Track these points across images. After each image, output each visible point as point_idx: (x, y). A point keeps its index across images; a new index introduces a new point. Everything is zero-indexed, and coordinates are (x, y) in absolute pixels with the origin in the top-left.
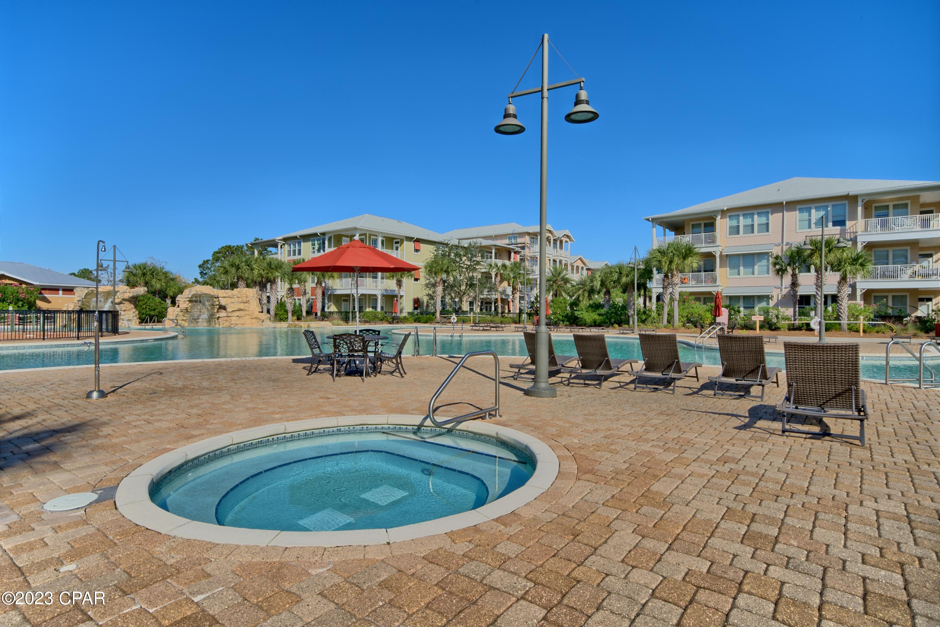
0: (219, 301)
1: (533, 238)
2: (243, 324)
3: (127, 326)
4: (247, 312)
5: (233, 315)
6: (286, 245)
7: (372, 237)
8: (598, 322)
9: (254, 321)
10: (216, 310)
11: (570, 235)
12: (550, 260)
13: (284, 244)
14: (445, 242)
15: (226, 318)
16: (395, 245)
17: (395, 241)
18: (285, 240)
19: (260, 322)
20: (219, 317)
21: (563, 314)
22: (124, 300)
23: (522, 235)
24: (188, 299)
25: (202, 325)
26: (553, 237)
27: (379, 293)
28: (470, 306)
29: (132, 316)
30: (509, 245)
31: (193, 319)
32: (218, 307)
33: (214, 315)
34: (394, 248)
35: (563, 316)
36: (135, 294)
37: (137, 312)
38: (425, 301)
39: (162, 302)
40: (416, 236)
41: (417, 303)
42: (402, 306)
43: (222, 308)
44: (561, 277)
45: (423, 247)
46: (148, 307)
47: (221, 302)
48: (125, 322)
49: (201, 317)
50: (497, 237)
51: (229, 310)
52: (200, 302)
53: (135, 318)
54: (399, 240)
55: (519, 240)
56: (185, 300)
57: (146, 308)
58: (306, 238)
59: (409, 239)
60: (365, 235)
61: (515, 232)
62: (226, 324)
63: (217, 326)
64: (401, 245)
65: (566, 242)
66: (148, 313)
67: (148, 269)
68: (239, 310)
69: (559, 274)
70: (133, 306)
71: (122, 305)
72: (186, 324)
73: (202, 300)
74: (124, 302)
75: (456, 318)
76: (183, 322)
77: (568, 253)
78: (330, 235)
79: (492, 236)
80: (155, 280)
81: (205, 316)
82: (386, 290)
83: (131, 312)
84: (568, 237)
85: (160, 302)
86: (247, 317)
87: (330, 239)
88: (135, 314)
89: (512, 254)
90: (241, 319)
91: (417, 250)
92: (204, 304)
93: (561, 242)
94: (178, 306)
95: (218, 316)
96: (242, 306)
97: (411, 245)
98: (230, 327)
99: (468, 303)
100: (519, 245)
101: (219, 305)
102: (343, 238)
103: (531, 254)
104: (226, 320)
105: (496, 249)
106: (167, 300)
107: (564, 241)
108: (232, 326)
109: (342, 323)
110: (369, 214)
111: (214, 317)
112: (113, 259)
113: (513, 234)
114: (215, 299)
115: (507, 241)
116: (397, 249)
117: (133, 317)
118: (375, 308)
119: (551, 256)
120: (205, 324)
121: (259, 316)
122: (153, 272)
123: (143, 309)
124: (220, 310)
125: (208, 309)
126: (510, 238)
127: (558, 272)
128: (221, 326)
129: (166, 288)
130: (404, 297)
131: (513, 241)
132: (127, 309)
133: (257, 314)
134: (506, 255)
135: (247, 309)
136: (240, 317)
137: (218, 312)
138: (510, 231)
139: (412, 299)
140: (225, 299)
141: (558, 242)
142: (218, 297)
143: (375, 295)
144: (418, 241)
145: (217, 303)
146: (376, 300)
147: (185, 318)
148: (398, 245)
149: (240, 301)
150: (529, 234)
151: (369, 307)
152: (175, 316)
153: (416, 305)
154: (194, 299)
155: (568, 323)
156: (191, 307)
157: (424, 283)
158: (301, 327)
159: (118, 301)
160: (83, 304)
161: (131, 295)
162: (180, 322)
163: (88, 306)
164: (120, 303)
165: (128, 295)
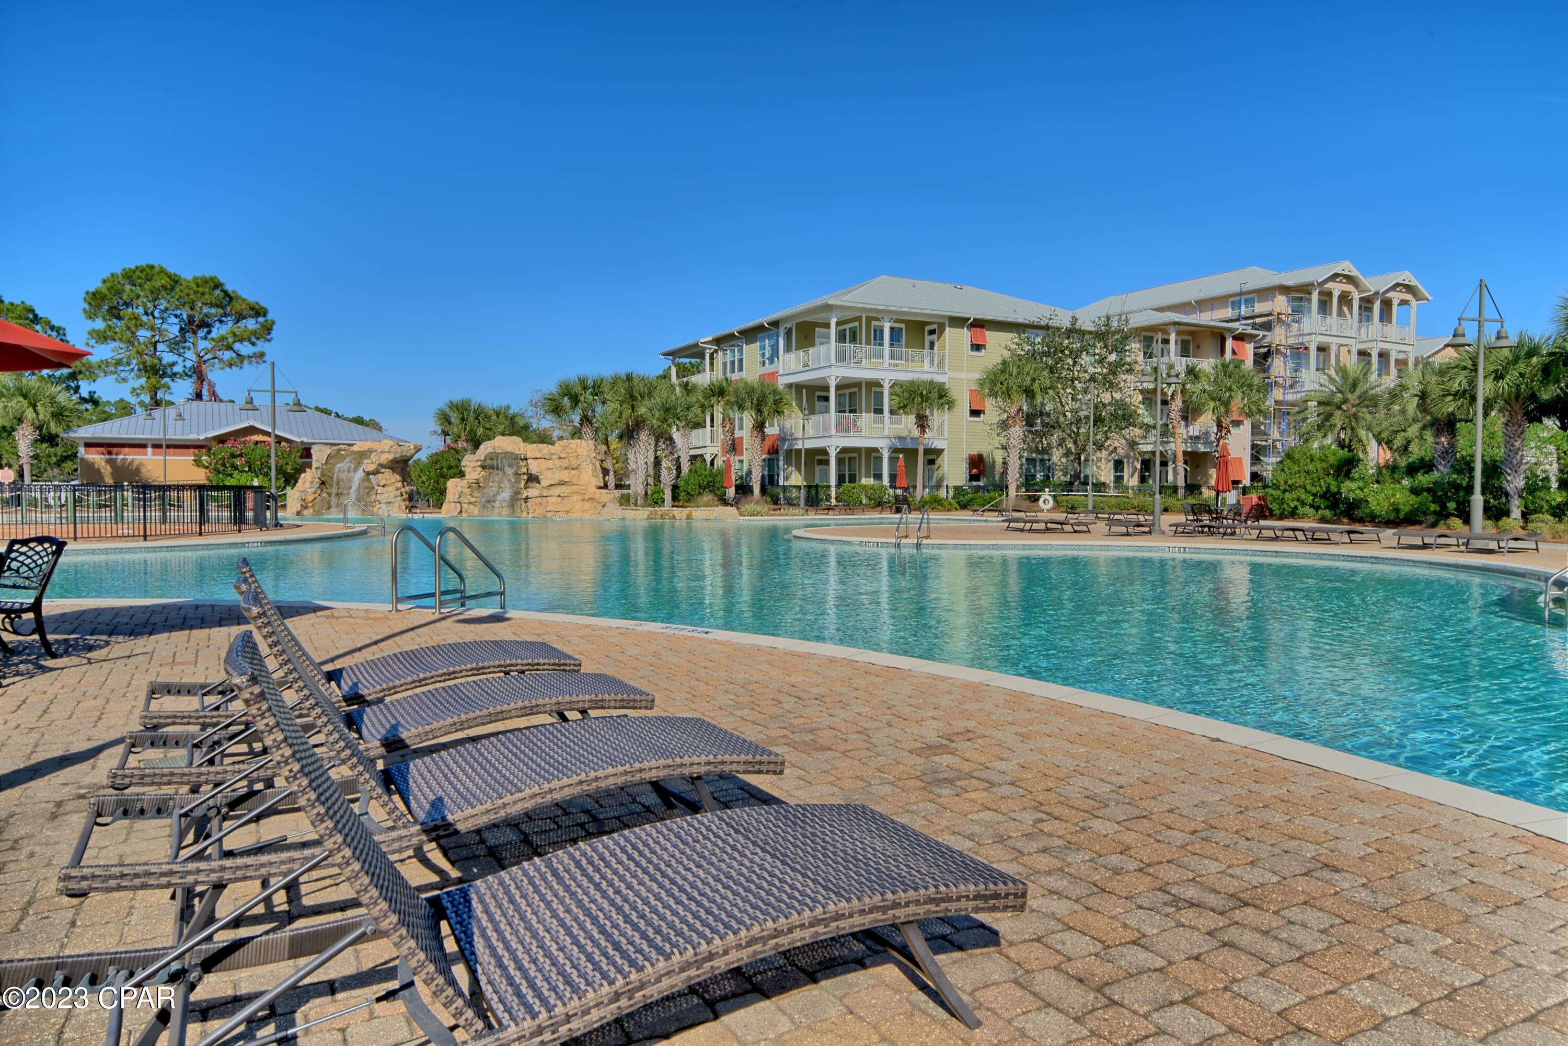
0: (526, 466)
1: (1301, 299)
2: (567, 512)
3: (386, 514)
4: (574, 488)
5: (551, 493)
6: (720, 353)
7: (874, 323)
8: (1405, 509)
9: (588, 505)
10: (523, 484)
11: (1414, 282)
12: (1349, 352)
13: (716, 351)
14: (1043, 323)
15: (539, 500)
16: (928, 338)
17: (927, 328)
18: (719, 341)
19: (600, 506)
20: (527, 498)
21: (1314, 490)
22: (381, 465)
23: (1266, 293)
24: (481, 463)
25: (500, 514)
26: (1360, 292)
27: (883, 445)
28: (1116, 471)
29: (393, 496)
30: (1228, 321)
33: (520, 493)
34: (927, 344)
35: (1315, 495)
36: (398, 455)
37: (403, 489)
38: (999, 460)
40: (973, 314)
41: (978, 465)
42: (940, 472)
43: (533, 479)
44: (1358, 392)
45: (992, 338)
47: (531, 467)
48: (383, 506)
49: (499, 498)
50: (1203, 304)
51: (544, 483)
53: (400, 498)
54: (935, 327)
55: (1259, 308)
56: (475, 464)
58: (751, 334)
59: (958, 322)
60: (859, 319)
61: (1246, 288)
62: (539, 511)
63: (525, 514)
64: (939, 338)
65: (1403, 302)
68: (562, 483)
69: (1354, 386)
70: (398, 477)
71: (380, 476)
72: (476, 511)
74: (383, 470)
75: (1050, 499)
76: (472, 506)
77: (1410, 333)
78: (788, 326)
79: (1189, 303)
81: (506, 495)
82: (901, 439)
83: (391, 489)
84: (1409, 289)
86: (575, 498)
87: (789, 333)
88: (399, 493)
89: (1229, 343)
90: (566, 500)
91: (977, 347)
93: (1387, 304)
94: (465, 477)
95: (526, 495)
96: (565, 476)
97: (964, 335)
98: (545, 516)
99: (1111, 464)
100: (1258, 320)
101: (528, 473)
102: (817, 329)
103: (1291, 341)
104: (540, 504)
105: (1178, 333)
107: (1395, 302)
108: (549, 515)
109: (765, 508)
110: (888, 274)
111: (520, 496)
112: (269, 388)
113: (1241, 294)
114: (521, 463)
115: (1228, 313)
116: (932, 346)
117: (396, 497)
118: (878, 477)
119: (1352, 342)
120: (505, 512)
121: (597, 496)
124: (531, 484)
125: (509, 481)
126: (1236, 305)
127: (1350, 381)
128: (530, 515)
130: (946, 452)
131: (1244, 311)
132: (389, 482)
133: (592, 491)
134: (1210, 345)
135: (575, 480)
136: (562, 498)
137: (526, 488)
138: (1236, 288)
139: (965, 456)
140: (537, 462)
141: (1377, 306)
142: (526, 459)
143: (876, 450)
144: (979, 324)
145: (524, 470)
146: (879, 459)
147: (473, 500)
148: (935, 337)
149: (565, 465)
150: (1285, 289)
151: (867, 476)
152: (458, 496)
153: (975, 471)
154: (489, 462)
155: (1328, 513)
157: (996, 419)
158: (674, 517)
159: (371, 468)
160: (323, 475)
161: (391, 457)
162: (465, 506)
163: (332, 478)
164: (376, 472)
165: (386, 458)
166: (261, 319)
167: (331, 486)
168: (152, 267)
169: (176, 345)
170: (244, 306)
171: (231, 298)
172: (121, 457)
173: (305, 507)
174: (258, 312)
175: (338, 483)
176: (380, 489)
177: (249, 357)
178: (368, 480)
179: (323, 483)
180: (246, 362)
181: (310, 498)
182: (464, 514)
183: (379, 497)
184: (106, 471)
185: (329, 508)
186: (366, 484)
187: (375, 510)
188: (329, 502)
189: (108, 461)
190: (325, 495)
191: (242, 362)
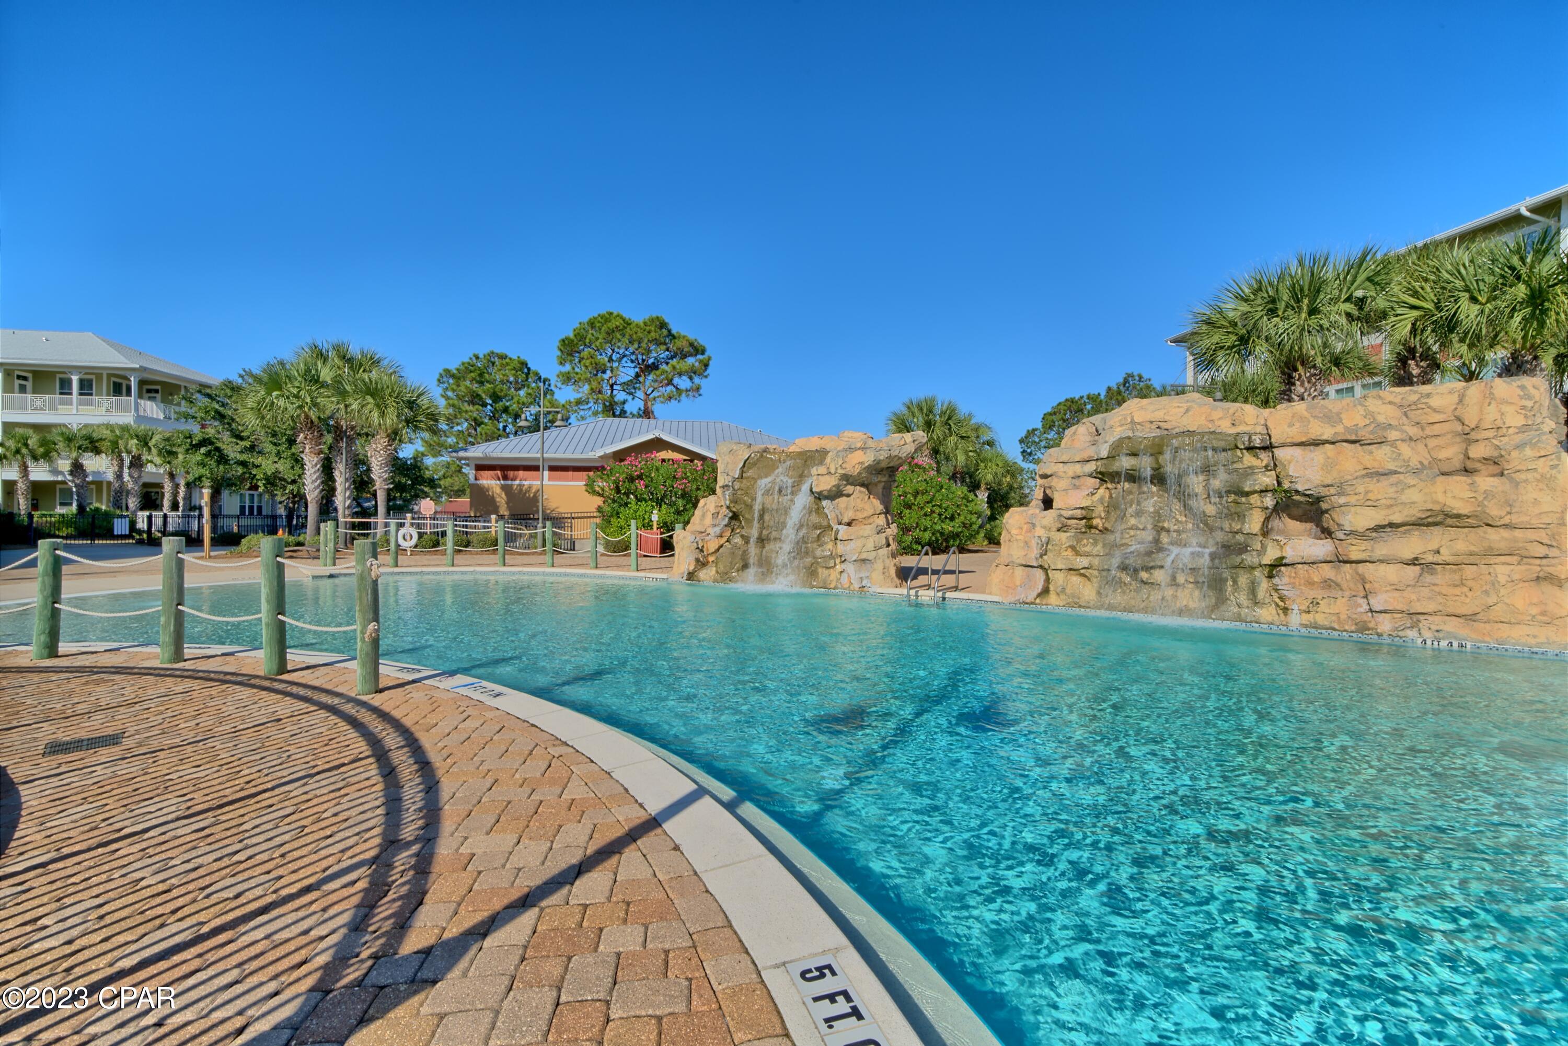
0: (1274, 465)
3: (856, 586)
4: (1494, 536)
5: (1379, 553)
10: (1254, 523)
15: (1327, 571)
20: (1279, 564)
22: (847, 479)
24: (1091, 467)
29: (870, 545)
31: (1124, 568)
32: (1269, 501)
33: (1243, 549)
36: (883, 456)
37: (894, 529)
39: (971, 496)
43: (1301, 508)
46: (937, 510)
47: (1291, 471)
48: (850, 568)
51: (1351, 519)
52: (1159, 478)
53: (885, 551)
56: (1078, 469)
57: (933, 512)
63: (1269, 614)
66: (938, 527)
67: (937, 411)
68: (1433, 522)
70: (878, 506)
71: (843, 502)
72: (1088, 592)
73: (1169, 469)
74: (849, 489)
76: (1075, 579)
80: (953, 439)
83: (868, 530)
85: (965, 498)
88: (881, 539)
90: (1441, 578)
92: (1183, 496)
94: (1048, 503)
95: (1271, 555)
98: (1363, 628)
101: (1277, 488)
104: (1328, 584)
106: (978, 492)
108: (1385, 624)
111: (1250, 559)
114: (1249, 459)
117: (877, 549)
122: (949, 418)
123: (925, 515)
124: (1275, 523)
128: (1295, 619)
129: (978, 465)
132: (860, 516)
135: (1494, 511)
136: (1429, 567)
137: (1269, 533)
140: (1319, 454)
142: (1268, 448)
145: (1268, 480)
147: (1082, 562)
149: (1441, 462)
152: (1035, 552)
154: (1125, 463)
156: (1112, 506)
159: (826, 484)
160: (735, 501)
161: (868, 458)
162: (1058, 578)
163: (750, 507)
164: (836, 494)
165: (858, 462)
166: (700, 357)
167: (750, 522)
168: (611, 314)
169: (631, 386)
170: (685, 343)
171: (674, 337)
172: (517, 482)
173: (702, 564)
174: (697, 350)
175: (761, 517)
176: (843, 531)
177: (687, 390)
178: (819, 511)
179: (735, 517)
180: (684, 395)
181: (712, 546)
182: (1053, 599)
183: (841, 548)
184: (501, 499)
185: (745, 566)
186: (814, 519)
187: (834, 574)
188: (745, 553)
189: (503, 488)
190: (737, 540)
191: (680, 395)
